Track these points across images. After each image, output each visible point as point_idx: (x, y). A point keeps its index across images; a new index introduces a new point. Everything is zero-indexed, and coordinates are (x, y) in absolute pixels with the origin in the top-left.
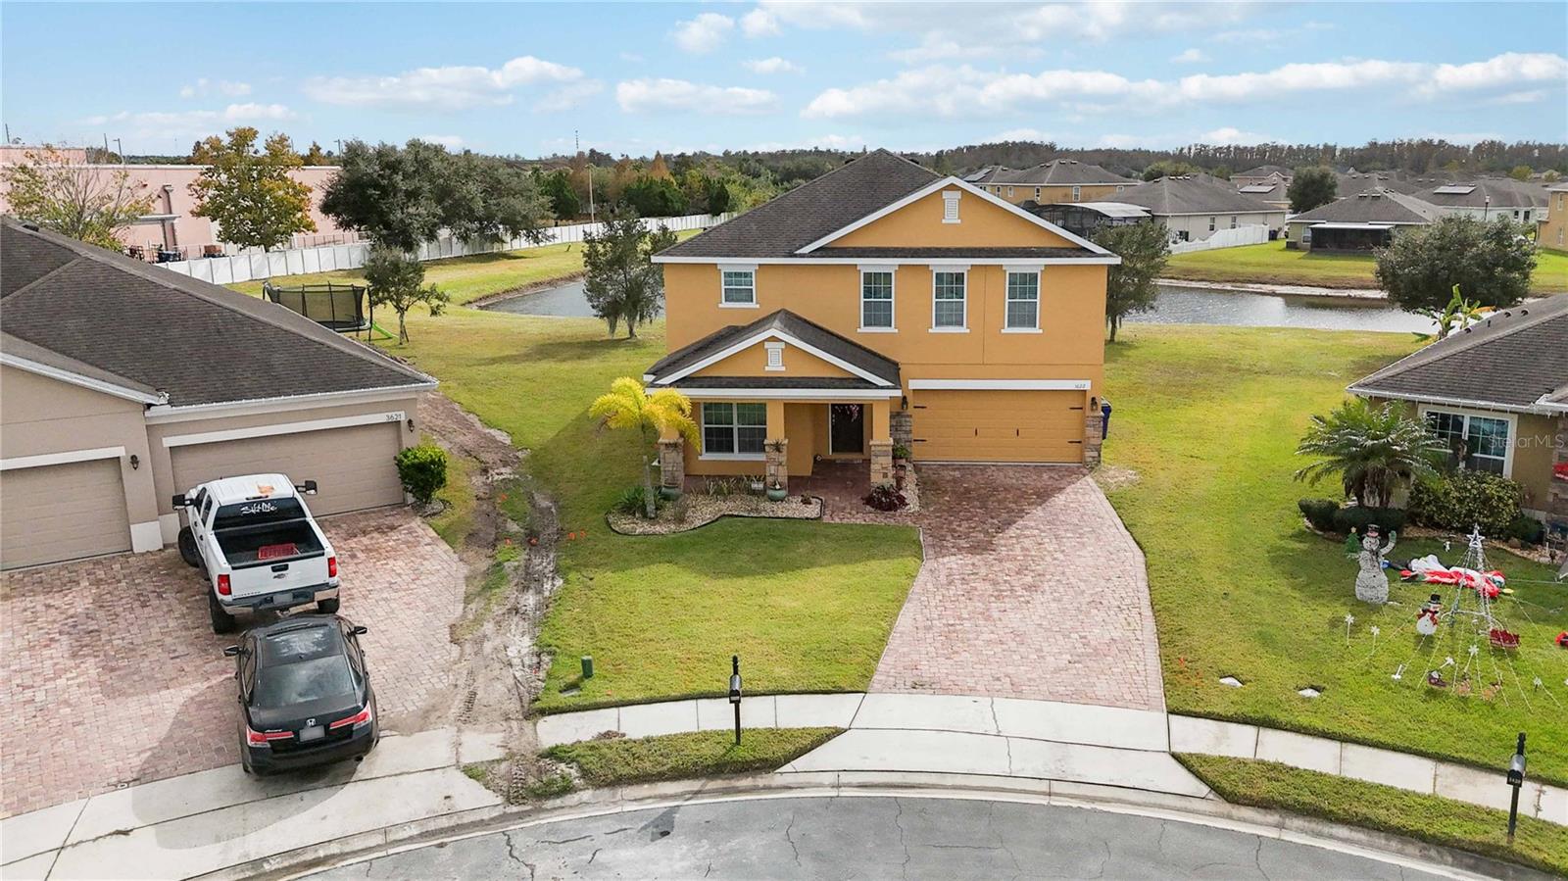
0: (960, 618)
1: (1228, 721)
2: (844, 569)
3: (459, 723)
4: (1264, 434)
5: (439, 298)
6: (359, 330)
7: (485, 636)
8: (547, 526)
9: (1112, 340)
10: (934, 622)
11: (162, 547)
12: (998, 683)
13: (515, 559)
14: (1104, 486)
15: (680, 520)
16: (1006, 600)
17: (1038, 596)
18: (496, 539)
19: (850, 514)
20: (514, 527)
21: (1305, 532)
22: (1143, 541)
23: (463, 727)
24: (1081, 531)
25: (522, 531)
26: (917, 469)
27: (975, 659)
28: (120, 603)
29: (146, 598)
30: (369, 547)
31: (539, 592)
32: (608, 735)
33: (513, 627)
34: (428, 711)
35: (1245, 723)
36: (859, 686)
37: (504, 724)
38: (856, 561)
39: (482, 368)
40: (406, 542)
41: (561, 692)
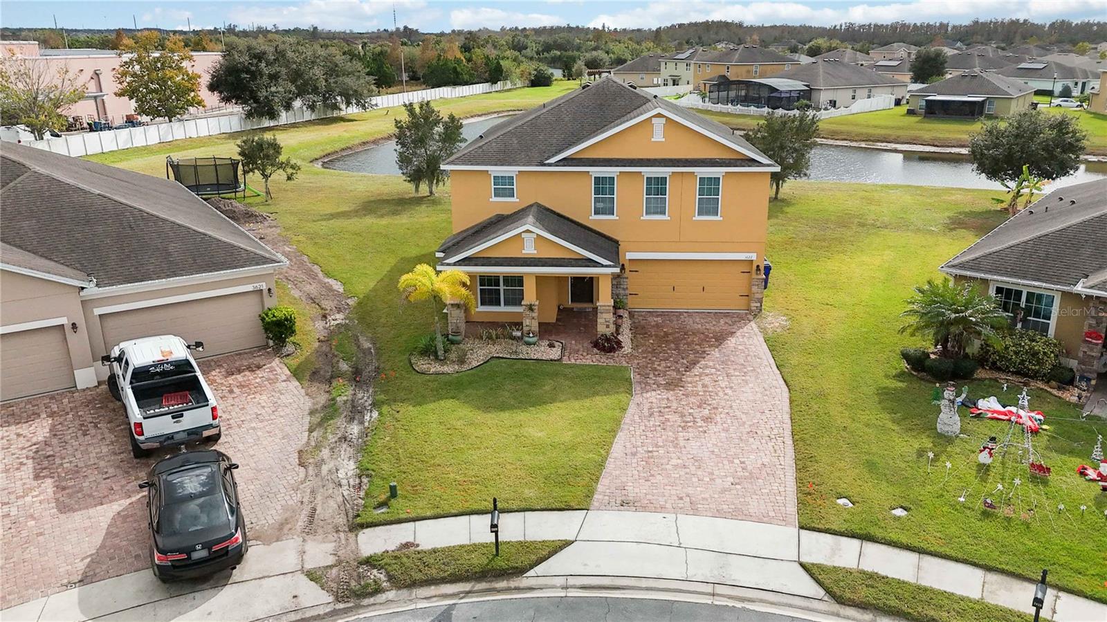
0: (657, 446)
1: (841, 535)
2: (577, 404)
3: (304, 535)
4: (880, 284)
5: (293, 167)
6: (236, 192)
7: (323, 460)
8: (368, 365)
9: (776, 198)
10: (638, 449)
11: (97, 384)
12: (681, 501)
13: (345, 393)
14: (763, 330)
15: (462, 361)
16: (690, 430)
17: (712, 426)
18: (332, 377)
19: (582, 355)
20: (344, 366)
21: (905, 372)
22: (789, 379)
23: (307, 537)
24: (745, 370)
25: (350, 369)
26: (631, 315)
27: (666, 481)
28: (69, 432)
29: (86, 428)
30: (242, 384)
31: (362, 423)
32: (407, 545)
33: (343, 452)
34: (282, 524)
35: (853, 536)
36: (581, 504)
37: (334, 534)
38: (586, 397)
39: (324, 223)
40: (268, 379)
41: (374, 508)
